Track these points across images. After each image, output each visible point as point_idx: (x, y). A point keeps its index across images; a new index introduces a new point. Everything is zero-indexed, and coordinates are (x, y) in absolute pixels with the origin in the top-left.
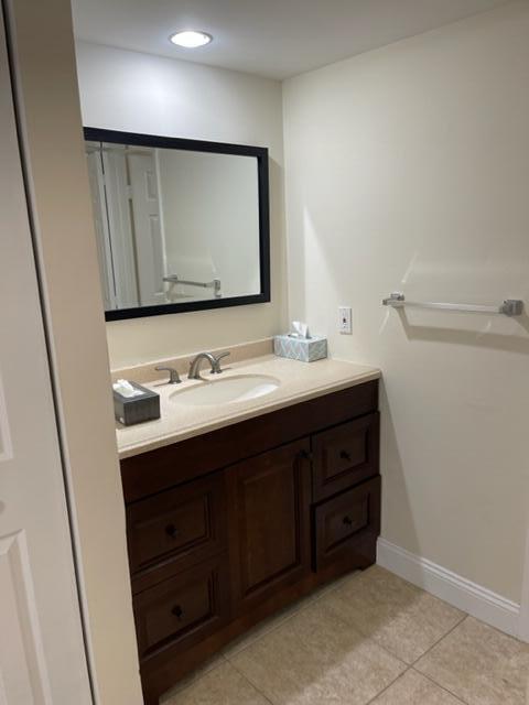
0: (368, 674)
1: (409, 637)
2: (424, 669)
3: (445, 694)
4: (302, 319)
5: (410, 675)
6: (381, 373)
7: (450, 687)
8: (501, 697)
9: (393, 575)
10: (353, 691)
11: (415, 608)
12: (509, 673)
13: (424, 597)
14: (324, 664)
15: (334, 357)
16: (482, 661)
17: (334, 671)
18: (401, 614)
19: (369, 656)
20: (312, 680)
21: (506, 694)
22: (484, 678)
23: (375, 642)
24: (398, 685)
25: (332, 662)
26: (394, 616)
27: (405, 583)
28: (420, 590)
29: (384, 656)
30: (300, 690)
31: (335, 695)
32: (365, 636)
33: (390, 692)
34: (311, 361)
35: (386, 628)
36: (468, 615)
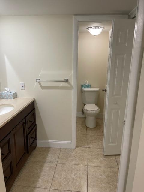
0: (50, 169)
1: (53, 158)
2: (60, 162)
3: (67, 165)
4: (7, 87)
5: (58, 165)
6: (35, 99)
7: (67, 163)
8: (76, 160)
9: (42, 147)
10: (49, 174)
11: (50, 152)
12: (74, 155)
13: (51, 149)
14: (39, 173)
15: (19, 97)
16: (69, 155)
17: (43, 173)
18: (49, 154)
19: (48, 166)
20: (39, 177)
21: (76, 159)
22: (71, 158)
23: (47, 162)
24: (57, 168)
25: (41, 171)
26: (47, 155)
27: (46, 148)
28: (50, 148)
29: (51, 164)
30: (38, 181)
31: (46, 177)
32: (44, 162)
33: (57, 170)
34: (14, 99)
35: (47, 159)
36: (61, 148)
